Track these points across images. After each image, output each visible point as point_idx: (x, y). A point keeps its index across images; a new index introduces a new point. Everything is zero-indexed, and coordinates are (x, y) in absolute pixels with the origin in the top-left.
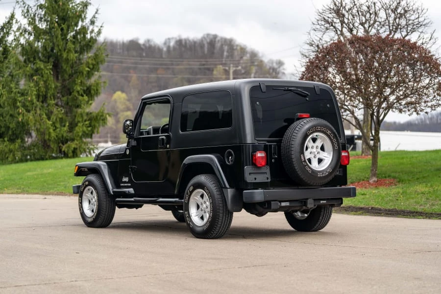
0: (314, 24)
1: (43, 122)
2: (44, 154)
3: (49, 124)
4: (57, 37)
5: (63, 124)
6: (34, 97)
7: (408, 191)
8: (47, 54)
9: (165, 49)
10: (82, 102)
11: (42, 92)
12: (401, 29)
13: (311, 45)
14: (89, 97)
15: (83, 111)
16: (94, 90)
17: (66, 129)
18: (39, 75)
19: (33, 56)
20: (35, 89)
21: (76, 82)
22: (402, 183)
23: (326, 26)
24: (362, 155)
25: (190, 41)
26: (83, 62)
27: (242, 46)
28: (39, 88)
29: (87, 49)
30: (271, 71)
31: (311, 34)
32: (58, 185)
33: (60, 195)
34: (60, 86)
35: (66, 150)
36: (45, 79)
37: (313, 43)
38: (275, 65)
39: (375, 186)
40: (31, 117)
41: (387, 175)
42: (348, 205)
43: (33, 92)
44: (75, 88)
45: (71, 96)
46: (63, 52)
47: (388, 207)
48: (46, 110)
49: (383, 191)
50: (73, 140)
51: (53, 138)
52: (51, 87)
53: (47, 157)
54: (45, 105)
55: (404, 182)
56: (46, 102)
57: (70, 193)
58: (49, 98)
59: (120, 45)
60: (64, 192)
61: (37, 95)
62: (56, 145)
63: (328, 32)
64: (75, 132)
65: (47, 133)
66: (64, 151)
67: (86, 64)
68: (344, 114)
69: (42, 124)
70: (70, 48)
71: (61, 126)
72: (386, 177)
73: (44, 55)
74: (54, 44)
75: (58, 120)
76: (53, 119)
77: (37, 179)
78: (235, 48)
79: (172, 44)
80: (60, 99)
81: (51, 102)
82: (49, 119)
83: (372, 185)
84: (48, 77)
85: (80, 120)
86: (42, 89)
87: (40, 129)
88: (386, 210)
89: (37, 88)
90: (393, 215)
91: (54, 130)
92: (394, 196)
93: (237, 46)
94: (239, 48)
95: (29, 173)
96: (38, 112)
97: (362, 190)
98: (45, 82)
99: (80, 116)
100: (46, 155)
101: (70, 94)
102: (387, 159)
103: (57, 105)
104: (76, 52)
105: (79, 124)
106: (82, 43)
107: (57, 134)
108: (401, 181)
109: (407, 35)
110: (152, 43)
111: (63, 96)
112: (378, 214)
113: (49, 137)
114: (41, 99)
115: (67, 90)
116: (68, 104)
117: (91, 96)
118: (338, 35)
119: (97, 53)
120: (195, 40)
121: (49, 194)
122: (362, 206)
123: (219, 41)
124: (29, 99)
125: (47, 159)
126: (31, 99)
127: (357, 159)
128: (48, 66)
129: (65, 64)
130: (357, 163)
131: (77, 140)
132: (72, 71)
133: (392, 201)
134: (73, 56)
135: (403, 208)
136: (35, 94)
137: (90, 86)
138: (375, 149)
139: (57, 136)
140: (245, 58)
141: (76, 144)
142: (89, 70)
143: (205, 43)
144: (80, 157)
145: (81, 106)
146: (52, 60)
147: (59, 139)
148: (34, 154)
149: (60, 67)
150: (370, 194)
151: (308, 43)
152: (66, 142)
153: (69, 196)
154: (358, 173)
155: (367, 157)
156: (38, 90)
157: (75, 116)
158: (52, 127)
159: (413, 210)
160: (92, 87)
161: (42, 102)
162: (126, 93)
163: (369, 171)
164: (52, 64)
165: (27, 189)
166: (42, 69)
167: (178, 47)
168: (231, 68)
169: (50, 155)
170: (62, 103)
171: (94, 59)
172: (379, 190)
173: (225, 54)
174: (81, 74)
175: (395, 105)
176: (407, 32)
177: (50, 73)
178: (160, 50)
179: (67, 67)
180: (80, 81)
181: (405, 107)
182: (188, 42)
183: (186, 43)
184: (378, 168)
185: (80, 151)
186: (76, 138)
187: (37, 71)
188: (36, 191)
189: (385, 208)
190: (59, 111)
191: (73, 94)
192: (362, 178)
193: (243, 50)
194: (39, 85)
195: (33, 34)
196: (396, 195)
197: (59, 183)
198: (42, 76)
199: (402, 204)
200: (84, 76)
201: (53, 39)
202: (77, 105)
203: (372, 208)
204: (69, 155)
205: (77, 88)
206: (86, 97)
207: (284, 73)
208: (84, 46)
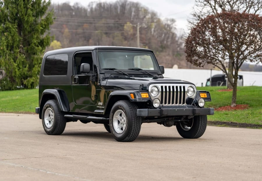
0: (196, 1)
1: (11, 65)
2: (11, 86)
3: (15, 65)
4: (20, 6)
5: (24, 66)
6: (5, 47)
7: (255, 112)
8: (14, 18)
9: (89, 10)
10: (38, 51)
11: (10, 44)
12: (254, 5)
13: (195, 15)
14: (42, 48)
15: (38, 57)
16: (46, 42)
17: (26, 69)
18: (8, 32)
19: (4, 19)
20: (5, 42)
21: (34, 37)
22: (252, 107)
23: (204, 3)
24: (227, 89)
25: (107, 4)
26: (38, 23)
27: (146, 8)
28: (8, 41)
29: (41, 14)
30: (166, 26)
31: (195, 8)
32: (25, 107)
33: (27, 113)
34: (22, 40)
35: (27, 83)
36: (12, 35)
37: (196, 14)
38: (169, 23)
39: (235, 109)
40: (3, 61)
41: (243, 102)
42: (217, 121)
43: (4, 44)
44: (33, 41)
45: (30, 46)
46: (25, 16)
47: (241, 122)
48: (13, 56)
49: (239, 112)
50: (31, 77)
51: (18, 75)
52: (16, 41)
53: (13, 88)
54: (12, 52)
55: (253, 107)
56: (13, 50)
57: (34, 112)
58: (15, 48)
59: (56, 6)
60: (30, 111)
61: (7, 45)
62: (20, 80)
63: (206, 7)
64: (33, 71)
65: (14, 71)
66: (25, 85)
67: (40, 25)
68: (215, 62)
69: (10, 65)
70: (29, 13)
71: (23, 67)
72: (242, 103)
73: (11, 18)
74: (18, 10)
75: (21, 63)
76: (18, 62)
77: (9, 103)
78: (140, 9)
79: (94, 6)
80: (22, 48)
81: (16, 50)
82: (15, 62)
83: (233, 108)
84: (14, 34)
85: (36, 63)
86: (10, 41)
87: (8, 69)
88: (240, 124)
89: (7, 41)
90: (244, 127)
91: (18, 70)
92: (246, 115)
93: (142, 8)
94: (143, 9)
95: (3, 99)
96: (8, 57)
97: (226, 111)
98: (12, 37)
99: (36, 60)
100: (13, 87)
101: (29, 45)
102: (243, 92)
103: (20, 52)
104: (33, 16)
105: (36, 66)
106: (37, 10)
107: (21, 73)
108: (251, 106)
109: (258, 10)
110: (80, 6)
111: (24, 46)
112: (235, 126)
113: (15, 74)
114: (9, 48)
115: (27, 43)
116: (27, 51)
117: (44, 46)
118: (213, 9)
119: (48, 17)
120: (111, 3)
121: (20, 113)
122: (225, 121)
123: (128, 4)
124: (2, 48)
125: (13, 90)
126: (3, 48)
127: (224, 92)
128: (15, 25)
129: (26, 24)
130: (224, 94)
131: (34, 77)
132: (30, 29)
133: (244, 118)
134: (32, 19)
135: (250, 123)
136: (5, 45)
137: (43, 40)
138: (235, 85)
139: (20, 74)
140: (147, 17)
141: (34, 80)
142: (43, 28)
143: (118, 5)
144: (36, 88)
145: (37, 54)
146: (16, 21)
147: (22, 75)
148: (4, 86)
149: (22, 27)
150: (231, 114)
151: (193, 14)
152: (27, 78)
153: (34, 114)
154: (224, 101)
155: (230, 90)
156: (8, 42)
157: (33, 60)
158: (17, 68)
159: (256, 124)
160: (44, 40)
161: (10, 50)
162: (61, 42)
163: (231, 100)
164: (17, 24)
165: (4, 109)
166: (10, 28)
167: (98, 8)
168: (138, 26)
169: (16, 86)
170: (23, 51)
171: (46, 21)
172: (236, 112)
173: (133, 13)
174: (37, 31)
175: (248, 57)
176: (258, 7)
177: (16, 30)
178: (85, 10)
179: (27, 26)
180: (36, 36)
181: (254, 59)
182: (106, 5)
183: (104, 5)
184: (237, 98)
185: (36, 84)
186: (33, 75)
187: (7, 29)
188: (11, 111)
189: (240, 122)
190: (22, 57)
191: (31, 45)
192: (226, 104)
193: (146, 11)
194: (8, 38)
195: (4, 4)
196: (247, 115)
197: (25, 106)
198: (10, 33)
199: (250, 120)
200: (39, 33)
201: (18, 7)
202: (34, 53)
203: (231, 122)
204: (29, 87)
205: (34, 41)
206: (41, 47)
207: (175, 28)
208: (39, 11)
